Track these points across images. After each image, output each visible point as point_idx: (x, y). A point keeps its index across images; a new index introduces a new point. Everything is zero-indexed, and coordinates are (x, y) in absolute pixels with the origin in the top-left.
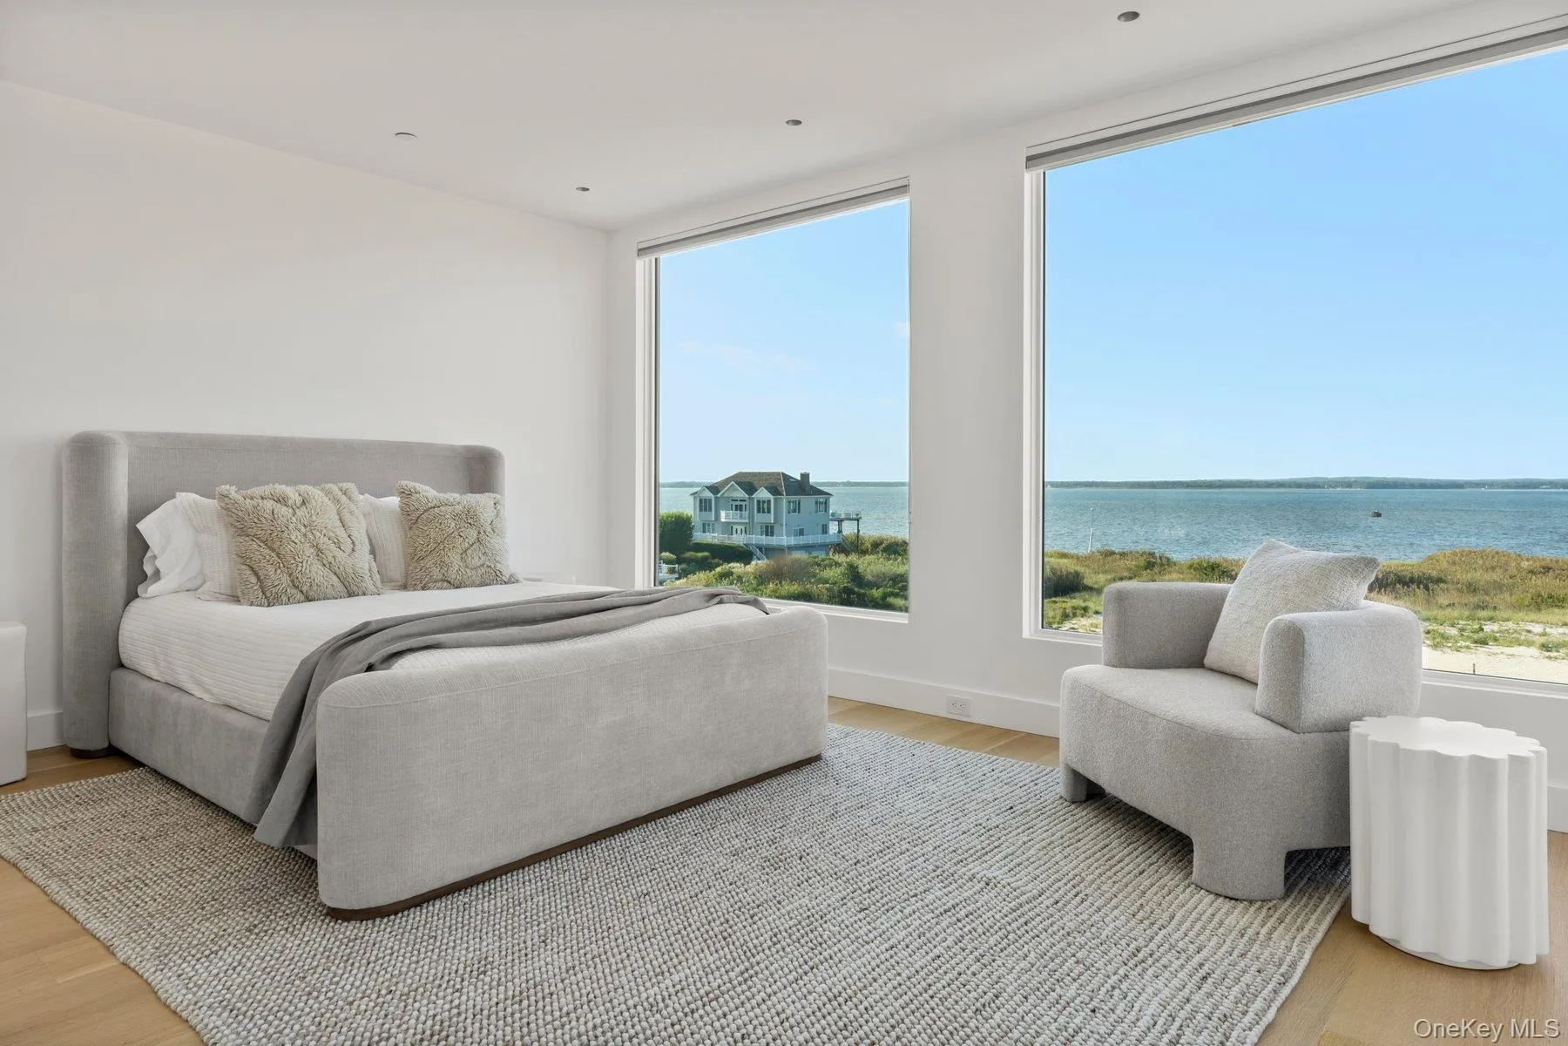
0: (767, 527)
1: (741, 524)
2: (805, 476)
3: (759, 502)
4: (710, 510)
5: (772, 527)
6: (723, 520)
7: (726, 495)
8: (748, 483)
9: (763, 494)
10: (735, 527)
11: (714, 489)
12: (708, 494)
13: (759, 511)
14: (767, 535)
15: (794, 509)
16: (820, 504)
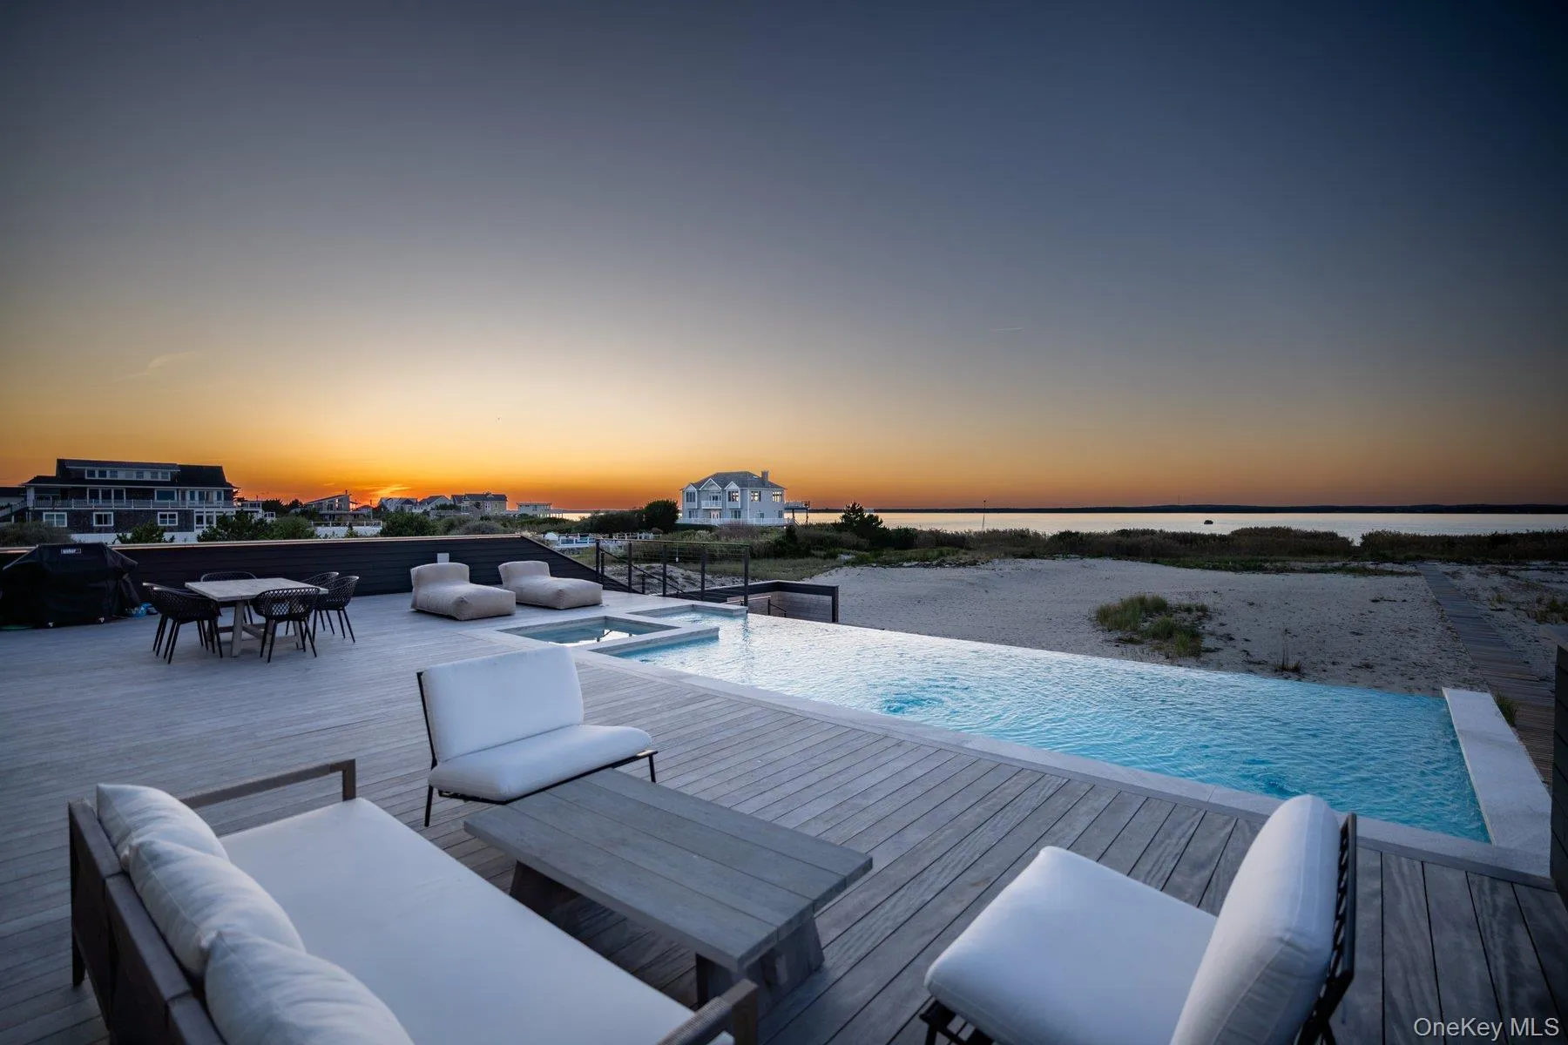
0: (736, 512)
1: (715, 510)
2: (765, 474)
3: (729, 493)
4: (694, 501)
5: (739, 512)
6: (703, 507)
7: (706, 489)
8: (722, 479)
9: (733, 486)
10: (712, 512)
11: (698, 485)
12: (692, 489)
13: (730, 500)
14: (735, 517)
15: (756, 498)
16: (777, 495)
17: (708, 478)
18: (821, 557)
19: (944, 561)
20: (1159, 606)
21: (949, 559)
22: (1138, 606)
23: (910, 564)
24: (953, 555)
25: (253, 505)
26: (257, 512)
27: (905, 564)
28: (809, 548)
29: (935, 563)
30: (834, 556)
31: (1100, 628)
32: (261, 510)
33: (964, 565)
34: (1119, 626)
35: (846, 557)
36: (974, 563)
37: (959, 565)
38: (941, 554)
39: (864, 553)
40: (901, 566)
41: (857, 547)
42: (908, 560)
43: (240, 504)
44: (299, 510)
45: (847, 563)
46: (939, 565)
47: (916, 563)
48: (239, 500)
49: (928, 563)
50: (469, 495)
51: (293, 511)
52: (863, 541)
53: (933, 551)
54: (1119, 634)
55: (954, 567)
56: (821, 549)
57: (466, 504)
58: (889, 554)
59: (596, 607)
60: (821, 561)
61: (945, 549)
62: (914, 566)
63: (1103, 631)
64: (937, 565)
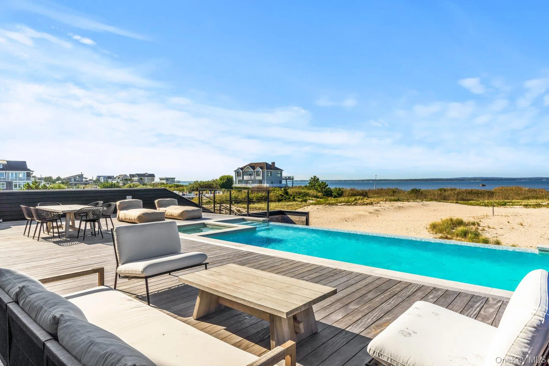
0: (260, 181)
1: (251, 180)
2: (274, 163)
3: (257, 172)
4: (241, 176)
5: (262, 181)
6: (245, 179)
7: (246, 170)
8: (253, 166)
9: (258, 169)
10: (249, 182)
11: (242, 169)
12: (240, 171)
13: (257, 176)
14: (260, 184)
15: (269, 175)
16: (279, 173)
17: (247, 165)
18: (300, 202)
19: (357, 203)
20: (460, 223)
21: (359, 202)
22: (450, 222)
23: (341, 204)
24: (361, 200)
25: (40, 179)
26: (42, 182)
27: (339, 204)
28: (294, 198)
29: (353, 204)
30: (306, 201)
31: (432, 232)
32: (43, 181)
33: (367, 204)
34: (441, 231)
35: (311, 201)
36: (371, 204)
37: (364, 204)
38: (356, 200)
39: (320, 199)
40: (337, 205)
41: (317, 197)
42: (341, 202)
43: (33, 179)
44: (60, 182)
45: (312, 204)
46: (355, 204)
47: (344, 203)
48: (33, 177)
49: (349, 204)
50: (137, 174)
51: (57, 182)
52: (320, 194)
53: (352, 198)
54: (440, 235)
55: (362, 206)
56: (300, 198)
57: (136, 178)
58: (332, 200)
59: (199, 219)
60: (299, 203)
61: (358, 197)
62: (343, 205)
63: (433, 233)
64: (354, 205)
